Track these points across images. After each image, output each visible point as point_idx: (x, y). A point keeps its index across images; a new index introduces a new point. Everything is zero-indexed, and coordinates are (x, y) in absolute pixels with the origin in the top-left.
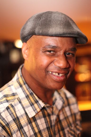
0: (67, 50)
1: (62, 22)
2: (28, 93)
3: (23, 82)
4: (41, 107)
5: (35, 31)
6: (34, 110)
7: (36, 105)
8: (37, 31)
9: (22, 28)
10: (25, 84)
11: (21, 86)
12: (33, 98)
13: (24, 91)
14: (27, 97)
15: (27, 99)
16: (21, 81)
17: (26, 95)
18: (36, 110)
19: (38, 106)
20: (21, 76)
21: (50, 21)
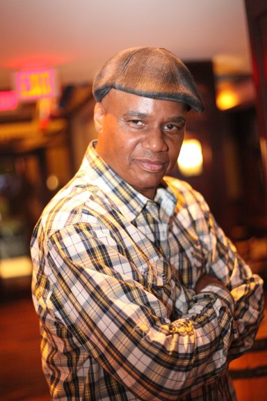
0: (165, 120)
1: (162, 74)
2: (116, 185)
3: (105, 166)
4: (143, 203)
5: (114, 83)
6: (132, 211)
7: (133, 202)
8: (117, 83)
9: (97, 74)
10: (107, 169)
11: (100, 174)
12: (125, 190)
13: (108, 182)
14: (115, 191)
15: (116, 194)
16: (100, 164)
17: (113, 188)
18: (135, 210)
19: (138, 203)
20: (98, 157)
21: (143, 69)
